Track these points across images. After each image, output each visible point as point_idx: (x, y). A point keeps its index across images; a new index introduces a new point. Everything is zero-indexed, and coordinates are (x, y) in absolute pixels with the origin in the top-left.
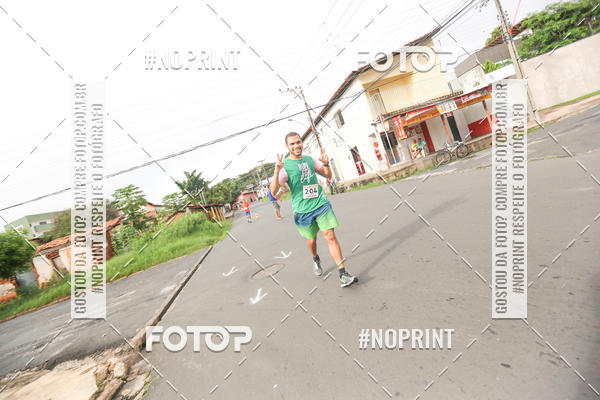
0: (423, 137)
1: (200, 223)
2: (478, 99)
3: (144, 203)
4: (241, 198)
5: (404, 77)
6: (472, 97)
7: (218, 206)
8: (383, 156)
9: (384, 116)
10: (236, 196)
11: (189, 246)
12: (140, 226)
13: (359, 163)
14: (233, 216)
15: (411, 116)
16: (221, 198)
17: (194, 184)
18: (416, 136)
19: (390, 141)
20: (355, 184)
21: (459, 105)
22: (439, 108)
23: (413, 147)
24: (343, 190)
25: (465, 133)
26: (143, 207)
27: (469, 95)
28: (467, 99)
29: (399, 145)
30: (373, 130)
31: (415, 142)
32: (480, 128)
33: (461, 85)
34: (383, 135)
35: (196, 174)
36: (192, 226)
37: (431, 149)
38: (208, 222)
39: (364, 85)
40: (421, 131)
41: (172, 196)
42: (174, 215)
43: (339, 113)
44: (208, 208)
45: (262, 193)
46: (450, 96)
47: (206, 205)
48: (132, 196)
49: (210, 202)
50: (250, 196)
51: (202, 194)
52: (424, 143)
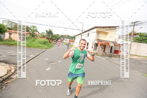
1: (47, 42)
3: (37, 31)
4: (59, 40)
5: (106, 33)
6: (118, 45)
7: (53, 40)
8: (93, 48)
9: (98, 39)
10: (58, 39)
11: (41, 47)
12: (33, 36)
13: (87, 46)
14: (55, 44)
15: (103, 43)
16: (54, 38)
17: (50, 32)
18: (102, 47)
19: (97, 45)
21: (114, 45)
22: (110, 44)
23: (101, 49)
25: (113, 51)
26: (36, 32)
27: (118, 44)
28: (117, 45)
29: (98, 47)
30: (94, 41)
31: (102, 48)
32: (117, 52)
33: (118, 41)
34: (95, 43)
35: (51, 30)
36: (45, 42)
37: (104, 51)
38: (49, 43)
39: (97, 30)
40: (104, 47)
41: (44, 33)
42: (42, 38)
43: (89, 33)
44: (51, 39)
45: (64, 41)
46: (114, 42)
47: (50, 38)
48: (35, 28)
49: (52, 38)
50: (61, 41)
51: (51, 36)
52: (103, 49)
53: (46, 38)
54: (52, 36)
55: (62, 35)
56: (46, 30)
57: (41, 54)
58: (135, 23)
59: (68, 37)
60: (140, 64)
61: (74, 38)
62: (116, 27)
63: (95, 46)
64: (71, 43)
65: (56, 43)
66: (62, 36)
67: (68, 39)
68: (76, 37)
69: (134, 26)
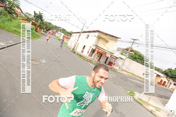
0: (100, 56)
2: (115, 58)
3: (18, 7)
4: (50, 31)
5: (107, 42)
6: (114, 57)
7: (41, 28)
8: (89, 53)
9: (96, 45)
10: (49, 30)
12: (10, 13)
13: (83, 50)
14: (44, 34)
15: (100, 51)
16: (44, 27)
17: (39, 17)
18: (99, 55)
19: (93, 51)
20: (78, 54)
21: (111, 56)
22: (107, 54)
23: (96, 56)
24: (75, 53)
25: (107, 62)
26: (16, 8)
28: (113, 57)
29: (94, 54)
30: (92, 46)
31: (98, 56)
32: (110, 63)
33: (115, 53)
34: (92, 49)
35: (42, 15)
37: (99, 60)
39: (98, 35)
40: (101, 55)
41: (30, 14)
42: (25, 20)
43: (89, 35)
44: (38, 27)
45: (57, 35)
46: (111, 53)
47: (38, 25)
48: (16, 2)
49: (40, 26)
50: (53, 33)
51: (40, 21)
52: (99, 58)
53: (31, 22)
54: (42, 22)
55: (55, 26)
56: (35, 12)
57: (18, 44)
58: (134, 40)
59: (64, 31)
60: (127, 80)
61: (70, 34)
62: (117, 38)
63: (91, 52)
64: (65, 40)
65: (46, 34)
66: (55, 28)
67: (62, 33)
68: (73, 34)
69: (133, 43)
